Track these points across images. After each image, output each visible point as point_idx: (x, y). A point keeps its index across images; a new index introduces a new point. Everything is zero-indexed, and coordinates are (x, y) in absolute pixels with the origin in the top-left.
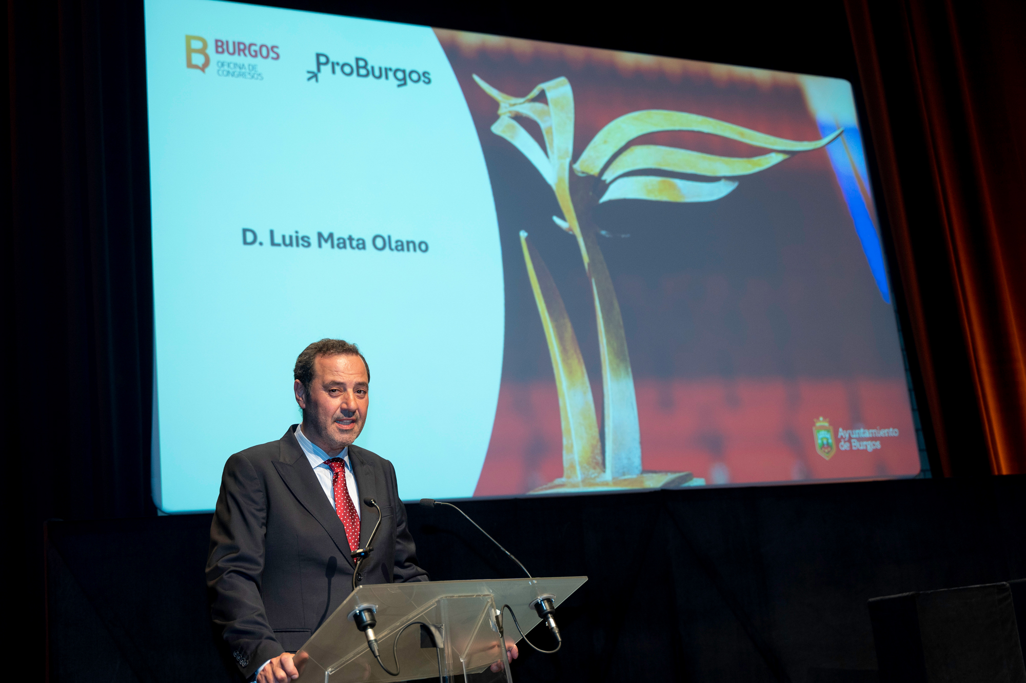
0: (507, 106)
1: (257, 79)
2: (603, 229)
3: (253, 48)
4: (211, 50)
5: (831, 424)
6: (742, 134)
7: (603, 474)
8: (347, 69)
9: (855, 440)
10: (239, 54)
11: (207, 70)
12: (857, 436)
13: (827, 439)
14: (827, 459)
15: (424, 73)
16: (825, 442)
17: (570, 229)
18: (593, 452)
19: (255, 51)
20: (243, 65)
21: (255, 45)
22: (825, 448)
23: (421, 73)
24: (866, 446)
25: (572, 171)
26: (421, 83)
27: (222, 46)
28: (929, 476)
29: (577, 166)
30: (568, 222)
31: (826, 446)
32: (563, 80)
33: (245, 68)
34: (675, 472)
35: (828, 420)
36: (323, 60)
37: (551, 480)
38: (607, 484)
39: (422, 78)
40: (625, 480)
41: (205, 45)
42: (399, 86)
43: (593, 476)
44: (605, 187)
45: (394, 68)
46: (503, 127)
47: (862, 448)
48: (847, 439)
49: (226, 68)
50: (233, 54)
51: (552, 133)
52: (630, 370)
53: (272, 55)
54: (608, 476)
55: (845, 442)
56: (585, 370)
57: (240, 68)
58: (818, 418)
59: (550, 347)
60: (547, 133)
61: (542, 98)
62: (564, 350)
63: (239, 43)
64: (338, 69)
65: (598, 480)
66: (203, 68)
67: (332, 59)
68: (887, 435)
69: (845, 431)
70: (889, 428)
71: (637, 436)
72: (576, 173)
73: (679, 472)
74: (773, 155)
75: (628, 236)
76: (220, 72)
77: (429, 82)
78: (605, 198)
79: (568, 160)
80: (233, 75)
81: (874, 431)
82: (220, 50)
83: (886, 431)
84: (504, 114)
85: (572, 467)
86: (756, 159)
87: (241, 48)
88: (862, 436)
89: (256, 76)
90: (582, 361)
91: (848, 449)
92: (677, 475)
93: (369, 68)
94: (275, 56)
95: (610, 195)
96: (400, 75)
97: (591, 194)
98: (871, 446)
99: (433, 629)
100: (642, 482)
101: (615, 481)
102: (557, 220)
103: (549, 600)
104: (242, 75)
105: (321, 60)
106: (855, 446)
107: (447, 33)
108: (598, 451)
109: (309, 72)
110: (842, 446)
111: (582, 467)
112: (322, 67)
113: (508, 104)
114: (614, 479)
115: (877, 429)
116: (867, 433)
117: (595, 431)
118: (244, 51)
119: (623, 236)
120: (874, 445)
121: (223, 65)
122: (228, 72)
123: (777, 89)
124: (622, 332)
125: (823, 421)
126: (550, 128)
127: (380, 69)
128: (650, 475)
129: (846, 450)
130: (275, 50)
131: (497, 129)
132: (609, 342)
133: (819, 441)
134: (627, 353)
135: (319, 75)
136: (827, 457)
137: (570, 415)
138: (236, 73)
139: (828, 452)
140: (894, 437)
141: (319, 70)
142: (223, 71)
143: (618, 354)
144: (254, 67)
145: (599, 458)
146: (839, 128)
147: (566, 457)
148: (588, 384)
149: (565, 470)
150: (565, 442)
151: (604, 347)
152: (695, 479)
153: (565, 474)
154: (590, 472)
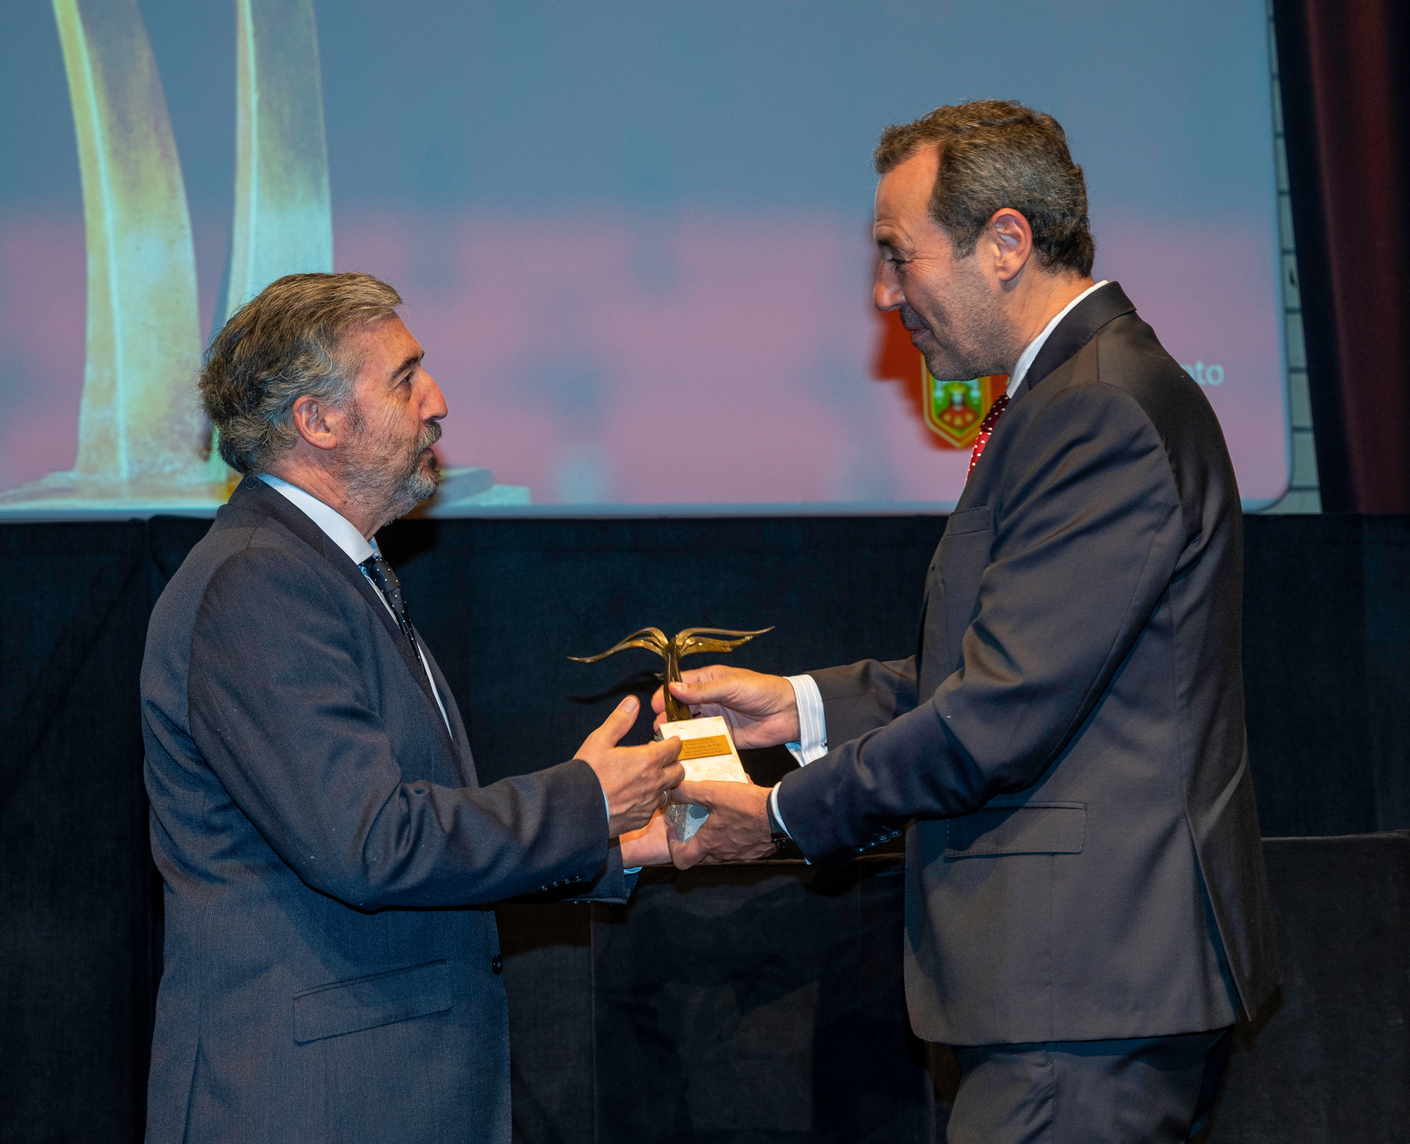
13: (967, 390)
14: (958, 445)
18: (175, 404)
22: (954, 414)
28: (1311, 504)
31: (955, 409)
37: (37, 474)
43: (168, 468)
52: (325, 180)
56: (179, 180)
59: (77, 115)
62: (120, 124)
65: (182, 480)
85: (107, 442)
90: (174, 153)
108: (194, 399)
111: (136, 444)
117: (192, 349)
132: (266, 104)
133: (938, 395)
136: (958, 439)
137: (115, 301)
139: (966, 425)
143: (291, 139)
145: (195, 421)
147: (88, 415)
148: (185, 219)
149: (82, 449)
150: (90, 373)
151: (249, 116)
152: (496, 488)
153: (81, 460)
154: (160, 460)
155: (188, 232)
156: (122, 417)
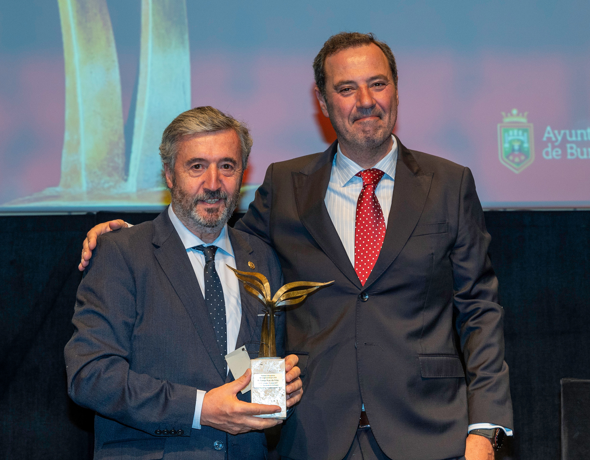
7: (122, 184)
9: (574, 146)
12: (579, 139)
13: (522, 143)
14: (516, 172)
16: (516, 147)
22: (514, 156)
31: (517, 152)
35: (527, 113)
37: (41, 189)
38: (128, 197)
43: (106, 185)
48: (557, 144)
52: (186, 37)
54: (131, 186)
55: (553, 147)
56: (112, 38)
58: (508, 112)
59: (60, 4)
62: (82, 8)
65: (114, 191)
69: (556, 132)
85: (75, 172)
88: (588, 138)
90: (109, 24)
91: (558, 158)
101: (142, 194)
106: (572, 154)
108: (120, 150)
110: (547, 154)
111: (90, 173)
114: (138, 190)
117: (118, 124)
125: (518, 115)
129: (552, 161)
133: (506, 144)
136: (515, 169)
137: (80, 100)
139: (521, 162)
143: (169, 14)
145: (120, 161)
147: (66, 158)
148: (115, 57)
149: (63, 175)
150: (67, 137)
151: (148, 4)
153: (62, 181)
154: (103, 181)
155: (116, 64)
156: (83, 159)
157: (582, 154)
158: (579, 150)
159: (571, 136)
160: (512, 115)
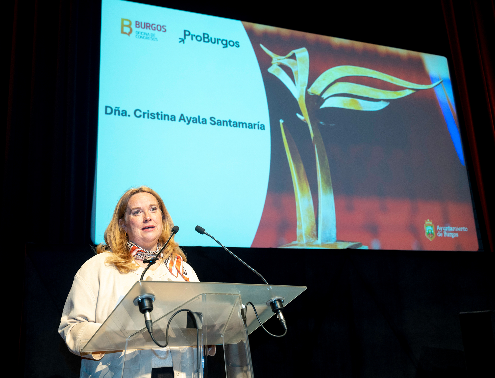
0: (276, 60)
1: (155, 40)
2: (321, 121)
3: (154, 26)
4: (133, 26)
5: (433, 223)
6: (392, 80)
7: (316, 241)
8: (199, 38)
9: (445, 232)
10: (147, 28)
11: (131, 35)
12: (447, 230)
13: (431, 231)
14: (431, 240)
15: (236, 42)
16: (430, 232)
17: (305, 120)
18: (312, 229)
19: (155, 28)
20: (148, 34)
21: (155, 24)
22: (430, 235)
23: (235, 42)
24: (451, 235)
25: (307, 92)
26: (234, 47)
27: (138, 24)
29: (310, 90)
30: (304, 117)
31: (430, 234)
32: (304, 49)
33: (149, 35)
34: (353, 242)
35: (431, 221)
36: (187, 33)
37: (290, 242)
38: (318, 246)
39: (235, 44)
40: (328, 244)
41: (131, 23)
42: (224, 47)
43: (311, 241)
44: (323, 101)
45: (221, 39)
46: (274, 70)
47: (449, 236)
48: (441, 231)
49: (140, 34)
50: (144, 28)
51: (298, 74)
52: (332, 190)
53: (163, 29)
54: (319, 242)
55: (440, 232)
56: (309, 189)
57: (147, 35)
58: (427, 220)
60: (295, 73)
61: (293, 57)
62: (299, 178)
63: (147, 24)
64: (194, 38)
65: (314, 243)
66: (129, 34)
67: (192, 33)
68: (462, 230)
69: (440, 227)
70: (463, 227)
71: (335, 223)
72: (309, 93)
73: (355, 242)
74: (407, 90)
75: (334, 125)
76: (137, 36)
77: (239, 46)
78: (323, 106)
79: (305, 87)
80: (143, 38)
81: (455, 228)
82: (138, 26)
83: (461, 228)
84: (275, 63)
85: (301, 236)
86: (399, 92)
87: (148, 26)
88: (449, 230)
89: (154, 39)
90: (308, 184)
91: (442, 236)
92: (354, 243)
93: (209, 38)
94: (164, 30)
95: (325, 105)
96: (224, 42)
97: (316, 104)
98: (453, 235)
99: (195, 316)
100: (336, 246)
101: (323, 244)
102: (298, 115)
103: (280, 301)
104: (147, 38)
105: (186, 33)
106: (445, 235)
107: (248, 24)
108: (315, 229)
109: (180, 39)
110: (439, 234)
111: (306, 236)
112: (187, 37)
113: (276, 59)
114: (322, 243)
115: (457, 227)
116: (452, 229)
117: (314, 219)
118: (149, 27)
119: (331, 125)
120: (455, 235)
121: (138, 33)
122: (141, 37)
123: (410, 60)
124: (329, 171)
125: (429, 221)
126: (297, 71)
127: (215, 39)
128: (341, 242)
129: (440, 237)
130: (164, 27)
131: (271, 70)
132: (322, 176)
133: (427, 231)
134: (331, 182)
135: (185, 40)
136: (431, 239)
137: (301, 210)
138: (145, 37)
139: (432, 237)
140: (466, 231)
141: (185, 38)
142: (138, 36)
143: (326, 182)
144: (153, 35)
145: (315, 233)
146: (440, 79)
147: (298, 231)
148: (311, 196)
149: (297, 237)
150: (298, 223)
151: (319, 178)
152: (363, 246)
153: (297, 239)
154: (310, 240)
155: (311, 198)
156: (303, 231)
157: (448, 235)
158: (447, 234)
159: (444, 229)
160: (427, 221)
